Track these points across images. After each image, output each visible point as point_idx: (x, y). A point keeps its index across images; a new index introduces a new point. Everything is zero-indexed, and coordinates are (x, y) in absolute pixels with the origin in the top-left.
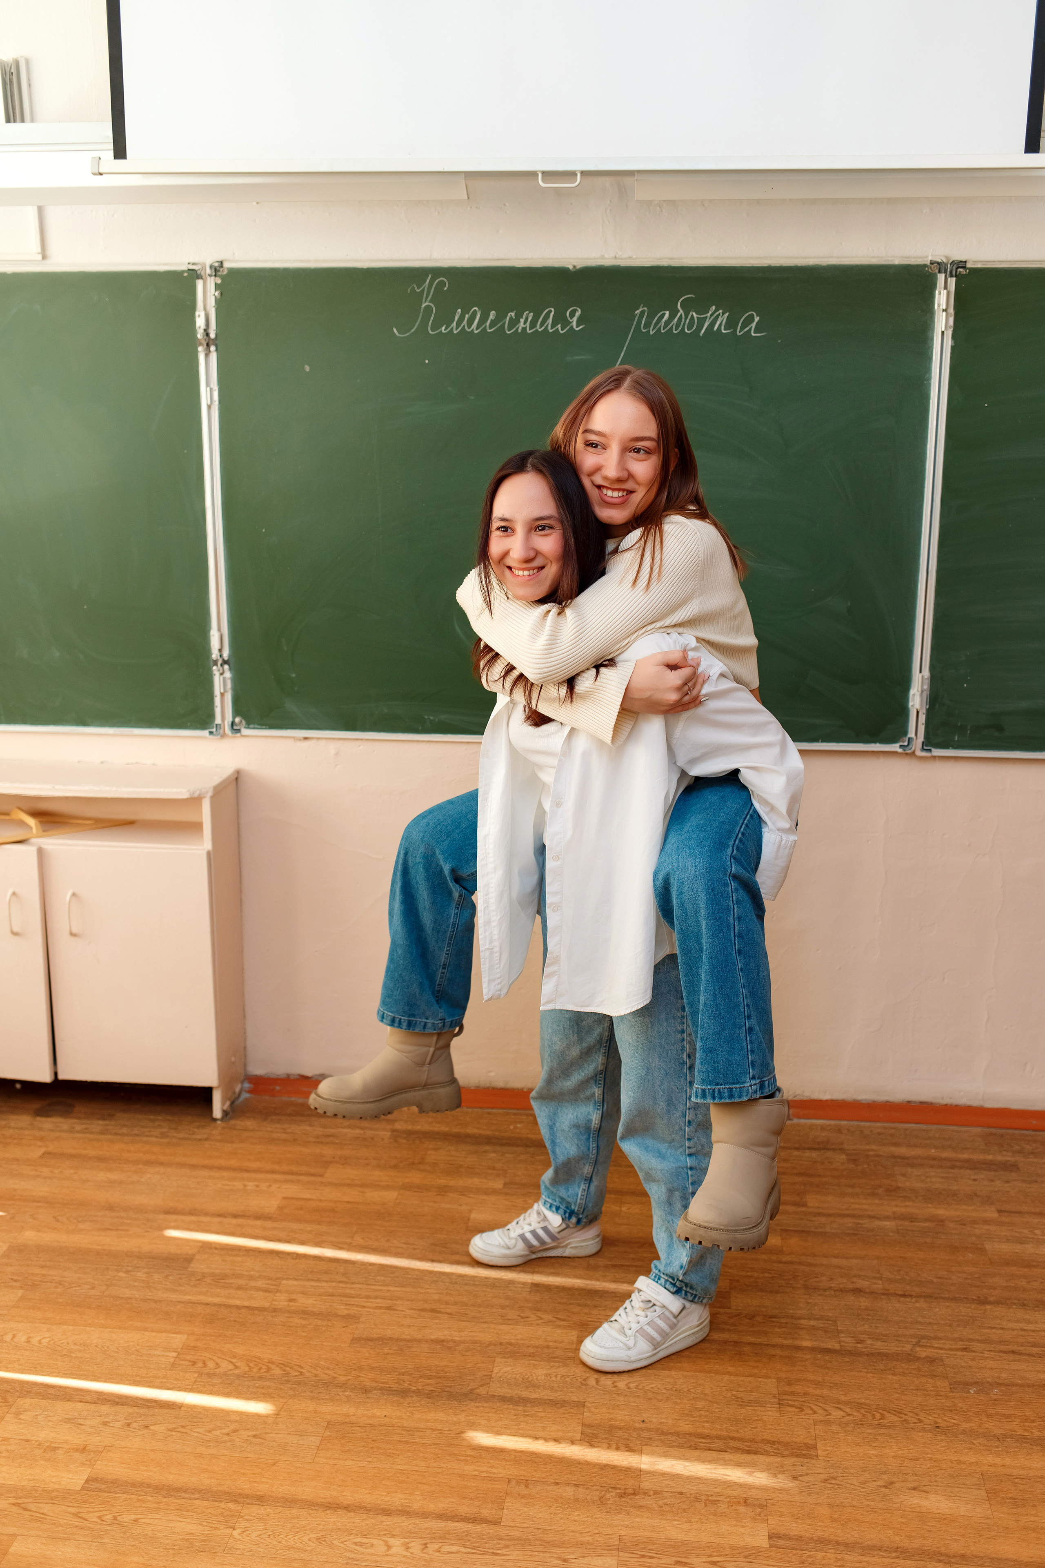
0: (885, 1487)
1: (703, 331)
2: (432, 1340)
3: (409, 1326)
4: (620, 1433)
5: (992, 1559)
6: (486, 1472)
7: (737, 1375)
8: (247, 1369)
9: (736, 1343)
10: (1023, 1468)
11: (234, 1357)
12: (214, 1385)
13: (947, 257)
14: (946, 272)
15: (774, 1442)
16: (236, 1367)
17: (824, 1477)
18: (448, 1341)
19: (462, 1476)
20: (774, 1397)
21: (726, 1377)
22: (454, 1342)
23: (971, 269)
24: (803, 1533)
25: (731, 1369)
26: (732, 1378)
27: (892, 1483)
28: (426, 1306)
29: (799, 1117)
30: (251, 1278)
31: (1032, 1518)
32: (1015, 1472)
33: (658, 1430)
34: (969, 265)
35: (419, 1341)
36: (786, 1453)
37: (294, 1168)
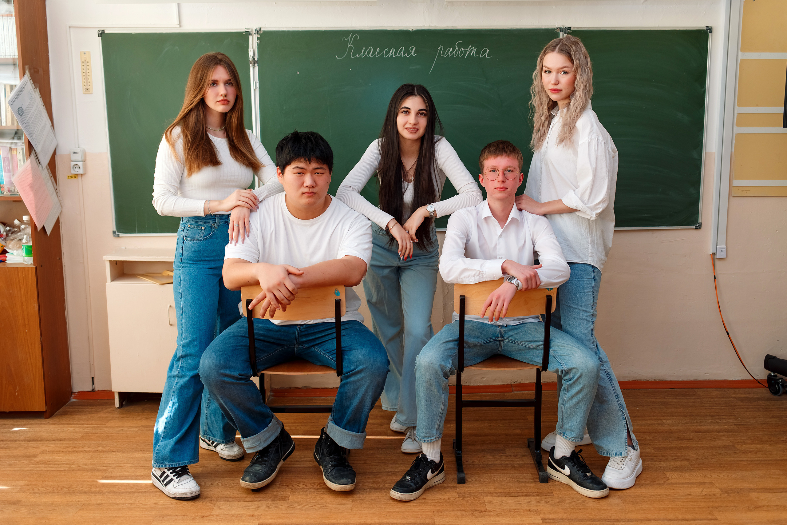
0: (583, 502)
1: (466, 56)
2: (386, 472)
3: (375, 468)
4: (473, 494)
5: (628, 519)
6: (424, 509)
7: (515, 474)
8: (312, 486)
9: (512, 464)
10: (634, 493)
11: (304, 483)
12: (300, 492)
13: (563, 26)
14: (563, 32)
15: (536, 492)
16: (307, 486)
17: (558, 501)
18: (394, 472)
19: (414, 511)
20: (532, 479)
21: (511, 475)
22: (396, 472)
23: (572, 30)
24: (554, 518)
25: (512, 472)
26: (513, 475)
27: (585, 501)
28: (379, 461)
29: (517, 391)
30: (301, 458)
31: (641, 507)
32: (631, 494)
33: (488, 492)
34: (572, 29)
35: (381, 472)
36: (541, 495)
37: (304, 421)
